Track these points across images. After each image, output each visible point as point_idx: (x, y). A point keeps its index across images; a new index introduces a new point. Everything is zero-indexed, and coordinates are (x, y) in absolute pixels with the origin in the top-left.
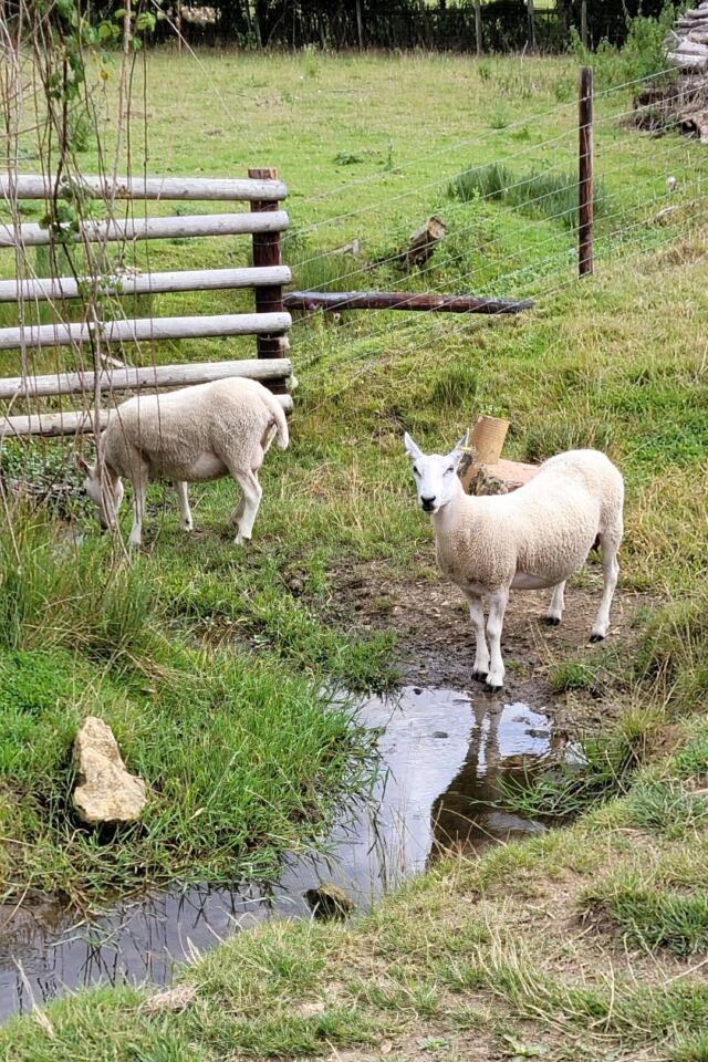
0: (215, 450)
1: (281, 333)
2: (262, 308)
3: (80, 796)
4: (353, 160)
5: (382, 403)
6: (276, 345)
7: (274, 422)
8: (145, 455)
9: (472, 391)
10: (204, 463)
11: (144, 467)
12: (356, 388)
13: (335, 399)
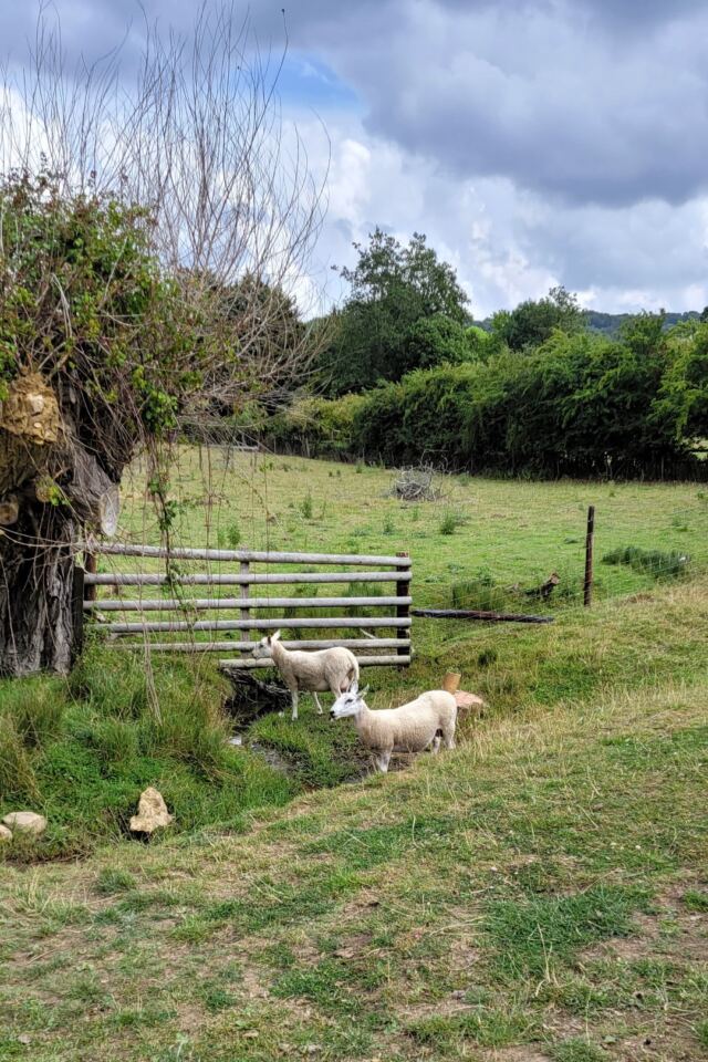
0: (326, 680)
1: (407, 627)
2: (399, 616)
3: (133, 819)
4: (573, 542)
5: (458, 662)
6: (404, 633)
7: (352, 670)
8: (297, 678)
9: (495, 659)
10: (322, 685)
11: (296, 684)
12: (447, 654)
13: (436, 660)
